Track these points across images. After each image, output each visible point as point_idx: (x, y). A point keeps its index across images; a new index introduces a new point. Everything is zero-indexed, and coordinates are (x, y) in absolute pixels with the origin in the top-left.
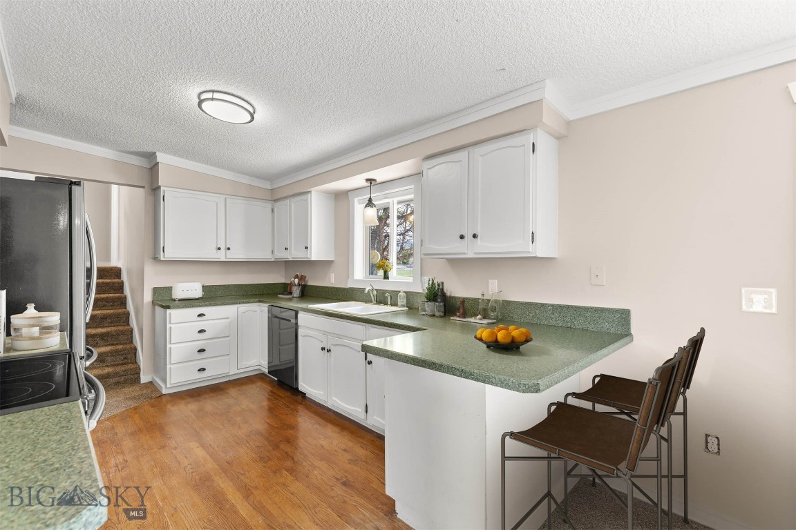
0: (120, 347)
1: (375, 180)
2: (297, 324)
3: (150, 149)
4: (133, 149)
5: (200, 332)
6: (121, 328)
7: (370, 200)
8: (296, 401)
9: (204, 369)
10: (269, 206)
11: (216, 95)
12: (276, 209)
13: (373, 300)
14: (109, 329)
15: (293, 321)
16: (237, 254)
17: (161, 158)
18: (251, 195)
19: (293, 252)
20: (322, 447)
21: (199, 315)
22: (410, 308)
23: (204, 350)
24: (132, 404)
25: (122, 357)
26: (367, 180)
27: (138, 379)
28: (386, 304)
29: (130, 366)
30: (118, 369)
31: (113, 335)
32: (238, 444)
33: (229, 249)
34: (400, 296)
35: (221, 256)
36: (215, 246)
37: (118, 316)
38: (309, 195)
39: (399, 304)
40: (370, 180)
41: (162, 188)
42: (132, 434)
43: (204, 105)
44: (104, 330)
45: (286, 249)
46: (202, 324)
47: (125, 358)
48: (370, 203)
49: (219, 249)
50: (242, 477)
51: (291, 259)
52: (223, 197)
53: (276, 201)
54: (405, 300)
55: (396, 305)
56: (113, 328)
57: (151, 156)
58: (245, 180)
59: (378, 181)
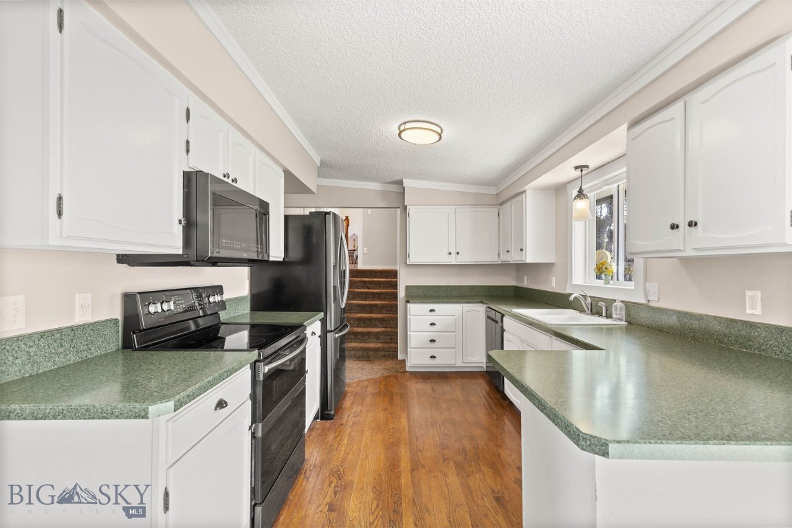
0: (389, 329)
1: (587, 167)
2: (502, 327)
3: (398, 178)
4: (390, 180)
5: (432, 324)
6: (390, 315)
7: (581, 191)
8: (501, 405)
9: (435, 357)
10: (495, 210)
11: (408, 126)
12: (501, 213)
13: (586, 309)
14: (384, 315)
15: (500, 323)
16: (465, 259)
17: (407, 183)
18: (478, 201)
19: (513, 255)
20: (499, 455)
21: (431, 311)
22: (630, 323)
23: (435, 341)
24: (386, 373)
25: (389, 337)
26: (577, 168)
27: (396, 356)
28: (600, 315)
29: (393, 345)
30: (387, 345)
31: (386, 320)
32: (432, 425)
33: (458, 253)
34: (616, 307)
35: (453, 260)
36: (447, 252)
37: (390, 306)
38: (524, 195)
39: (614, 316)
40: (580, 168)
41: (408, 207)
42: (374, 394)
43: (402, 135)
44: (380, 316)
45: (508, 251)
46: (432, 319)
47: (391, 339)
48: (581, 194)
49: (450, 254)
50: (419, 453)
51: (512, 262)
52: (453, 207)
53: (501, 204)
54: (623, 313)
55: (611, 317)
56: (388, 315)
57: (400, 183)
58: (472, 189)
59: (592, 166)
